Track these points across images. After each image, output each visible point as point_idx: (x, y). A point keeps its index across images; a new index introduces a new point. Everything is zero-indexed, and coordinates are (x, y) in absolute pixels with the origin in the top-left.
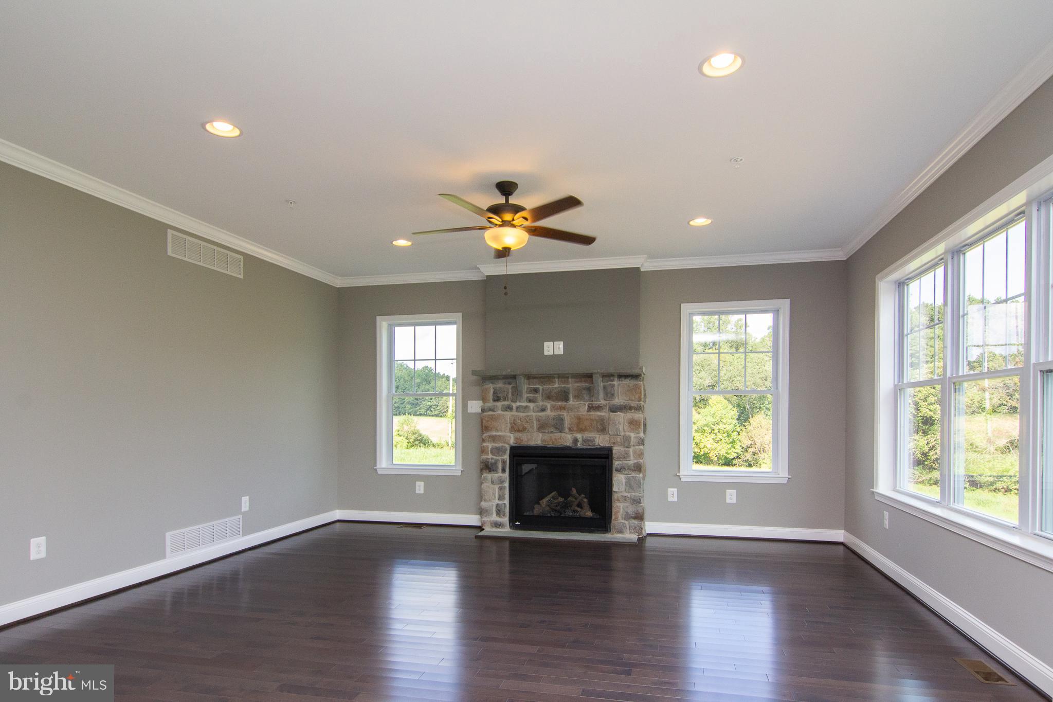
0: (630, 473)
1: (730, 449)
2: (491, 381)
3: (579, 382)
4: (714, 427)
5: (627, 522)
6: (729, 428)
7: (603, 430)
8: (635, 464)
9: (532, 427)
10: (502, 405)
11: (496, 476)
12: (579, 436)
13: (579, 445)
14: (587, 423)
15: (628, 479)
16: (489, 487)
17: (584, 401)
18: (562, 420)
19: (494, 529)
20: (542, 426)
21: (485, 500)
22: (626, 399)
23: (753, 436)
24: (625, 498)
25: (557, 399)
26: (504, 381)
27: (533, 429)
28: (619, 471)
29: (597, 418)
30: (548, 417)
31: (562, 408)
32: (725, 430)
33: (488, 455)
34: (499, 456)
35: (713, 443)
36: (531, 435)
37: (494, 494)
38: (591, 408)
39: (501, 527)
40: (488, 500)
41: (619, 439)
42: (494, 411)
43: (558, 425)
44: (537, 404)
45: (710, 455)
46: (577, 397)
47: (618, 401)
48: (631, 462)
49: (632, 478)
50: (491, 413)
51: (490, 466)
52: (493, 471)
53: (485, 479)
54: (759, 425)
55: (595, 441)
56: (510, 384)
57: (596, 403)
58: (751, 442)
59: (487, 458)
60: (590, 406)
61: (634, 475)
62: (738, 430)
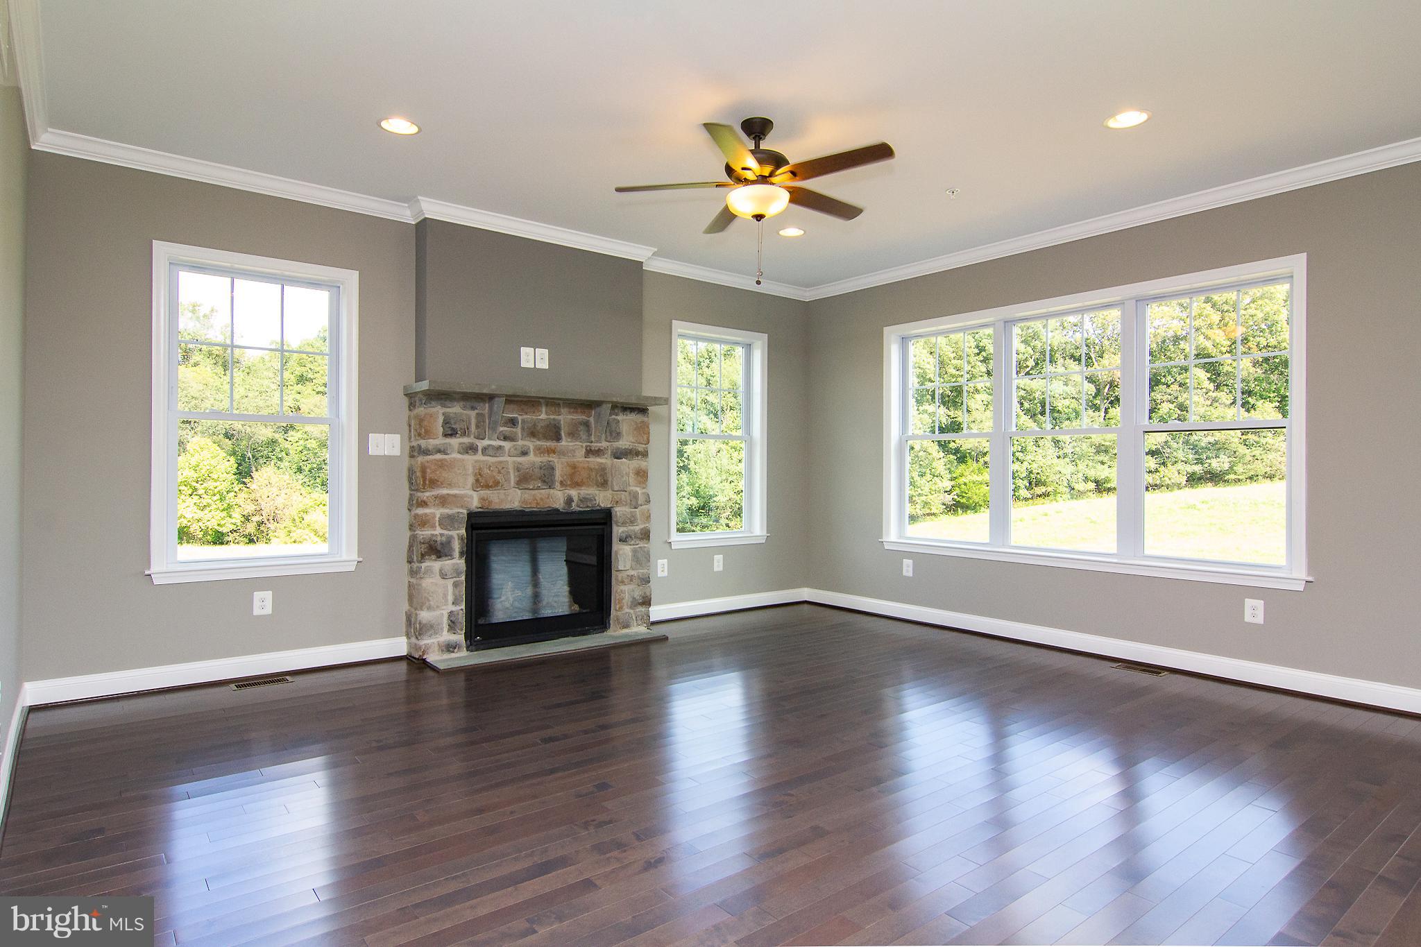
0: (637, 543)
1: (223, 519)
2: (442, 402)
3: (573, 412)
4: (198, 486)
5: (632, 611)
6: (223, 487)
7: (604, 484)
8: (642, 529)
9: (508, 480)
10: (460, 444)
11: (447, 564)
12: (574, 493)
13: (574, 507)
14: (584, 474)
15: (635, 551)
16: (436, 584)
17: (581, 442)
18: (553, 469)
19: (447, 656)
20: (524, 479)
21: (429, 608)
22: (633, 441)
23: (259, 499)
24: (631, 578)
25: (546, 438)
26: (462, 403)
27: (510, 482)
28: (624, 541)
29: (597, 467)
30: (533, 464)
31: (550, 451)
32: (216, 491)
33: (435, 530)
34: (455, 529)
35: (196, 511)
36: (505, 494)
37: (445, 596)
38: (590, 452)
39: (456, 650)
40: (435, 607)
41: (623, 497)
42: (447, 454)
43: (546, 476)
44: (515, 443)
45: (192, 530)
46: (573, 435)
47: (624, 443)
48: (637, 529)
49: (639, 549)
50: (439, 456)
51: (439, 548)
52: (446, 556)
53: (429, 571)
54: (267, 482)
55: (595, 500)
56: (473, 408)
57: (595, 446)
58: (255, 507)
59: (433, 535)
60: (588, 448)
61: (642, 545)
62: (236, 489)
